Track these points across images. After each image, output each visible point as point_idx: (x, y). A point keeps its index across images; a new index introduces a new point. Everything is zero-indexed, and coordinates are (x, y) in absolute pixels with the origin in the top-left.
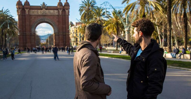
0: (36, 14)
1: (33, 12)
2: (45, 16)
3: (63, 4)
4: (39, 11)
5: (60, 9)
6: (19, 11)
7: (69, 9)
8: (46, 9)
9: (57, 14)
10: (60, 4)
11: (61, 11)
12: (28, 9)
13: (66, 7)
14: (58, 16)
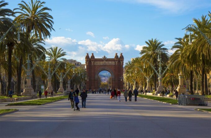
0: (99, 64)
1: (97, 63)
2: (105, 66)
3: (119, 57)
4: (101, 62)
5: (117, 61)
6: (87, 63)
7: (123, 60)
8: (106, 61)
9: (114, 64)
10: (117, 56)
11: (117, 62)
12: (93, 61)
13: (121, 59)
14: (115, 65)
